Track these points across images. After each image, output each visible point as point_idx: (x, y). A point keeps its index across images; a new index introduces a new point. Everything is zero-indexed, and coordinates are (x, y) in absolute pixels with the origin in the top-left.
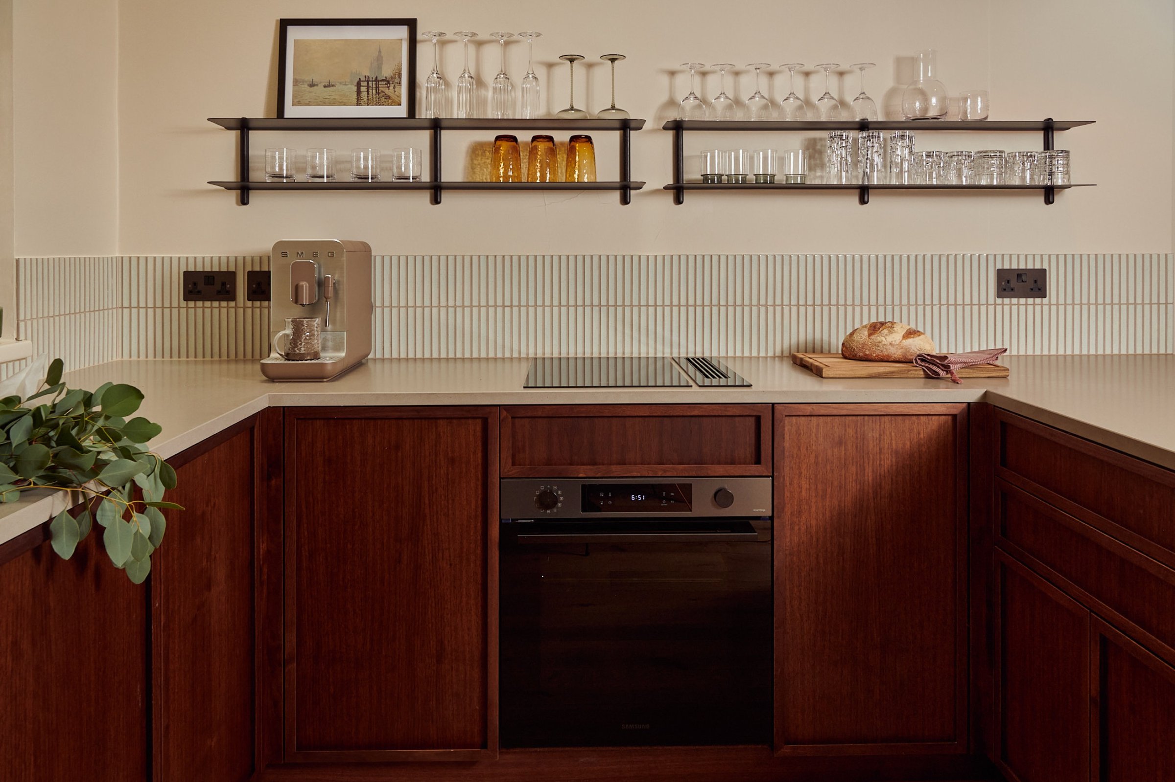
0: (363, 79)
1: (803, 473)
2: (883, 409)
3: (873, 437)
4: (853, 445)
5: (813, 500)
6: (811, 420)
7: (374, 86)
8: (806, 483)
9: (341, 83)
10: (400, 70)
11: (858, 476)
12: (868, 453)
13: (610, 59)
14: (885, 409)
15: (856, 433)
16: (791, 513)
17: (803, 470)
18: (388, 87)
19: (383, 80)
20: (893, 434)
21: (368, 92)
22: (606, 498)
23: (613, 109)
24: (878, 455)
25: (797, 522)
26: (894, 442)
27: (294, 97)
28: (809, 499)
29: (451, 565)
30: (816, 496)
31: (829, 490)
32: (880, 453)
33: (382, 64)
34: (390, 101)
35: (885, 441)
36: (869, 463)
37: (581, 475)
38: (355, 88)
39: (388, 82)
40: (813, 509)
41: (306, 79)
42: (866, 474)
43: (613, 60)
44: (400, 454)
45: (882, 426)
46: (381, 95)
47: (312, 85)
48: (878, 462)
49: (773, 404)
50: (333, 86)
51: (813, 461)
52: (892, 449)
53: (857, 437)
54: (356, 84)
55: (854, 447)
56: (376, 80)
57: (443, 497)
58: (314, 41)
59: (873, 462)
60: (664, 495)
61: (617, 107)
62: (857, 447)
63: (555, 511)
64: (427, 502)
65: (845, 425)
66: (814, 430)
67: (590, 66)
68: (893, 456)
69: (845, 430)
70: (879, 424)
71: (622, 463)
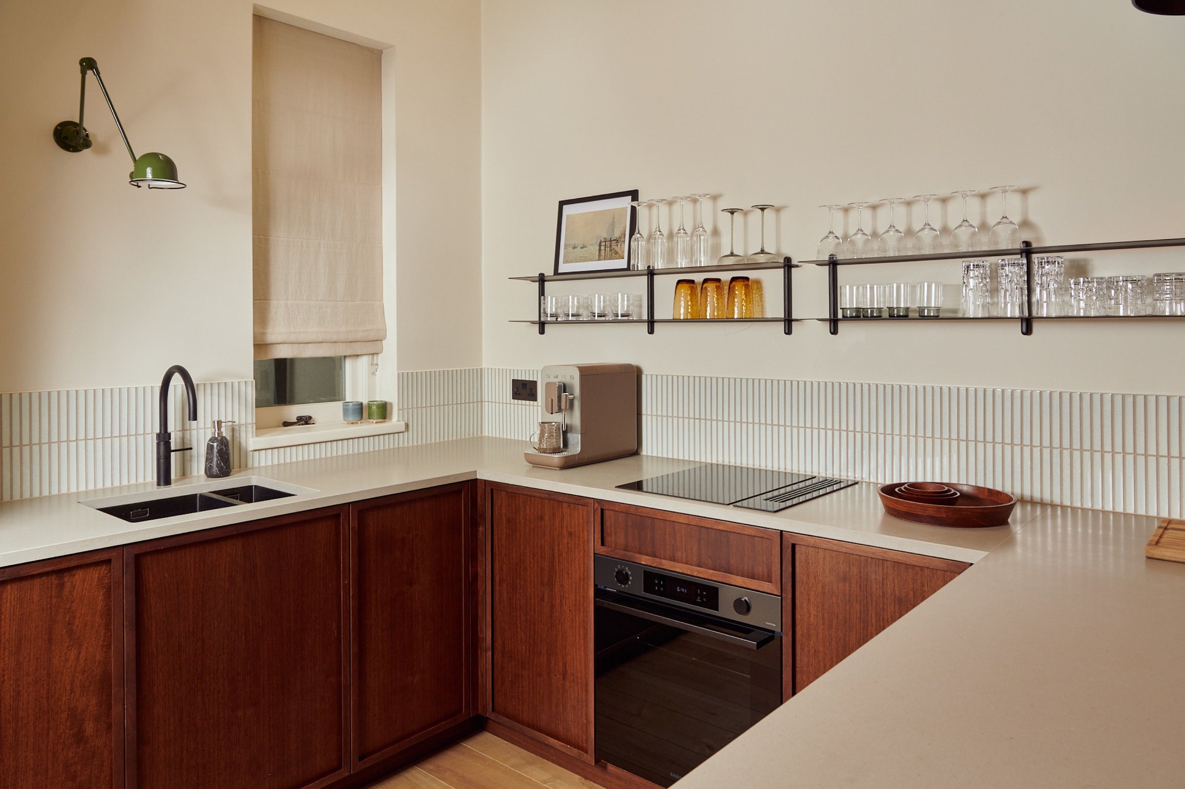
0: (603, 240)
1: (812, 599)
2: (881, 554)
3: (876, 579)
4: (857, 583)
5: (821, 628)
6: (818, 552)
7: (609, 245)
8: (814, 610)
9: (590, 245)
10: (625, 231)
11: (862, 614)
12: (871, 595)
13: (760, 209)
14: (883, 554)
15: (860, 572)
16: (802, 635)
17: (811, 597)
18: (617, 245)
19: (615, 240)
20: (896, 581)
21: (605, 249)
22: (659, 585)
23: (762, 253)
24: (881, 599)
25: (807, 644)
26: (896, 588)
27: (564, 257)
28: (817, 625)
29: (570, 610)
30: (823, 624)
31: (835, 621)
32: (883, 596)
33: (614, 227)
34: (618, 256)
35: (888, 586)
36: (872, 604)
37: (643, 563)
38: (598, 248)
39: (617, 241)
40: (821, 636)
41: (571, 243)
42: (870, 615)
43: (763, 209)
44: (543, 523)
45: (885, 571)
46: (613, 251)
47: (574, 248)
48: (881, 606)
49: (782, 531)
50: (586, 247)
51: (820, 591)
52: (895, 595)
53: (860, 577)
54: (598, 244)
55: (858, 586)
56: (611, 241)
57: (565, 560)
58: (577, 214)
59: (876, 605)
60: (699, 592)
61: (766, 250)
62: (860, 586)
63: (627, 587)
64: (557, 561)
65: (850, 562)
66: (821, 562)
67: (746, 213)
68: (896, 602)
69: (850, 568)
70: (881, 568)
71: (673, 559)
